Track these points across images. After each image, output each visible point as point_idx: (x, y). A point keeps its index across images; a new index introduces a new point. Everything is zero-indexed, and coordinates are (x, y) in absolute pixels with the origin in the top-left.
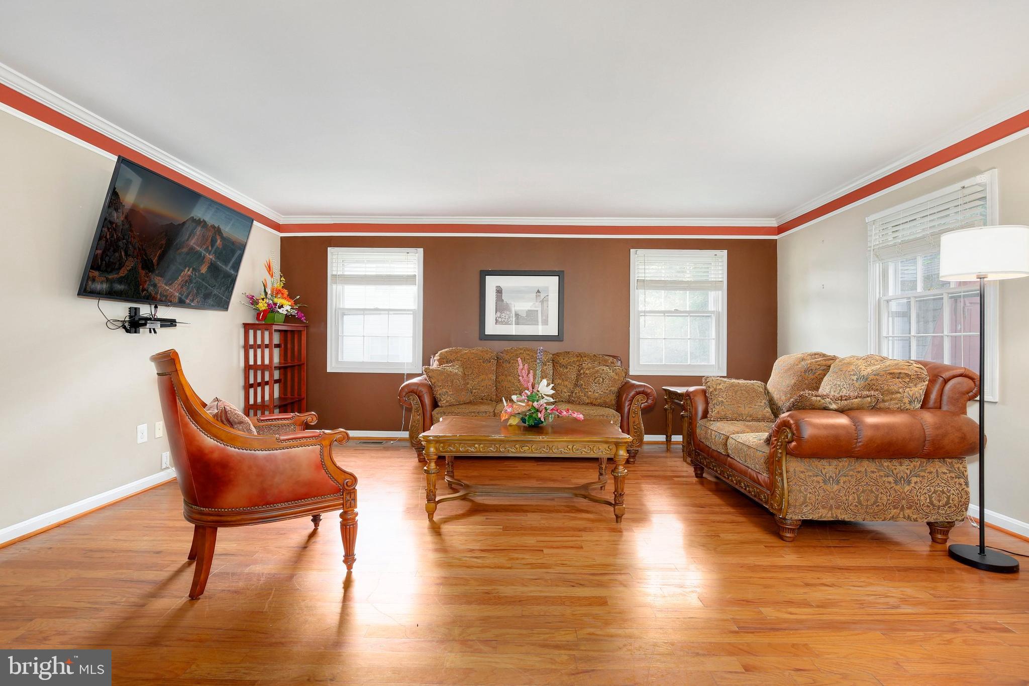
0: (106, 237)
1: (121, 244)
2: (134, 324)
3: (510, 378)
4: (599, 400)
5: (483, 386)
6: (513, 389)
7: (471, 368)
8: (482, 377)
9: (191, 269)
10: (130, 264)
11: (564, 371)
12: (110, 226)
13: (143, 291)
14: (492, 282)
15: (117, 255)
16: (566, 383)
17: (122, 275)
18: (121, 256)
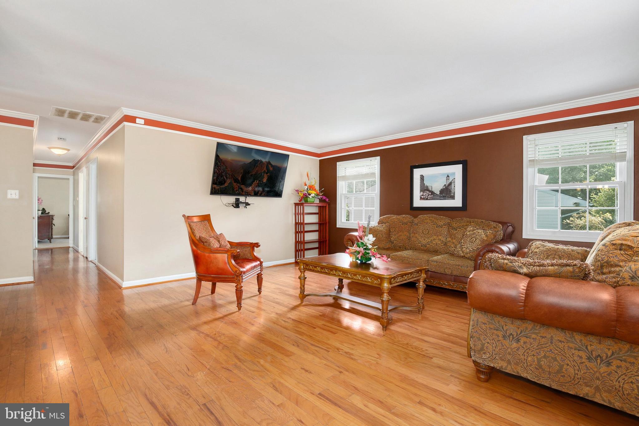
0: (217, 172)
1: (223, 174)
2: (237, 205)
3: (416, 235)
4: (468, 255)
5: (400, 240)
6: (417, 242)
7: (394, 227)
8: (400, 234)
9: (258, 181)
10: (228, 181)
11: (454, 232)
12: (217, 168)
13: (236, 191)
14: (417, 173)
15: (222, 178)
16: (454, 241)
17: (226, 186)
18: (224, 178)
